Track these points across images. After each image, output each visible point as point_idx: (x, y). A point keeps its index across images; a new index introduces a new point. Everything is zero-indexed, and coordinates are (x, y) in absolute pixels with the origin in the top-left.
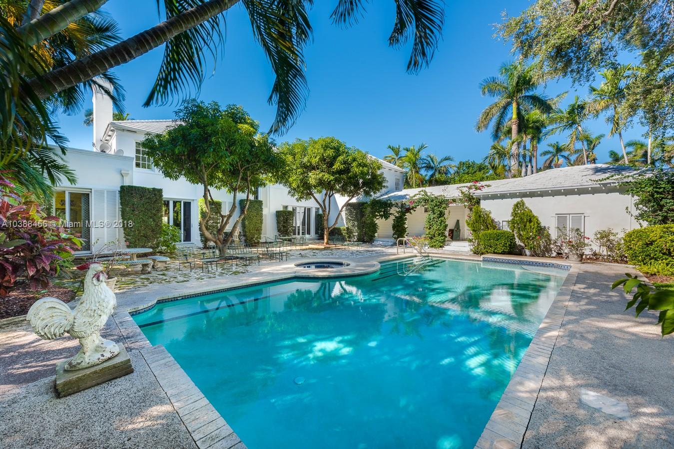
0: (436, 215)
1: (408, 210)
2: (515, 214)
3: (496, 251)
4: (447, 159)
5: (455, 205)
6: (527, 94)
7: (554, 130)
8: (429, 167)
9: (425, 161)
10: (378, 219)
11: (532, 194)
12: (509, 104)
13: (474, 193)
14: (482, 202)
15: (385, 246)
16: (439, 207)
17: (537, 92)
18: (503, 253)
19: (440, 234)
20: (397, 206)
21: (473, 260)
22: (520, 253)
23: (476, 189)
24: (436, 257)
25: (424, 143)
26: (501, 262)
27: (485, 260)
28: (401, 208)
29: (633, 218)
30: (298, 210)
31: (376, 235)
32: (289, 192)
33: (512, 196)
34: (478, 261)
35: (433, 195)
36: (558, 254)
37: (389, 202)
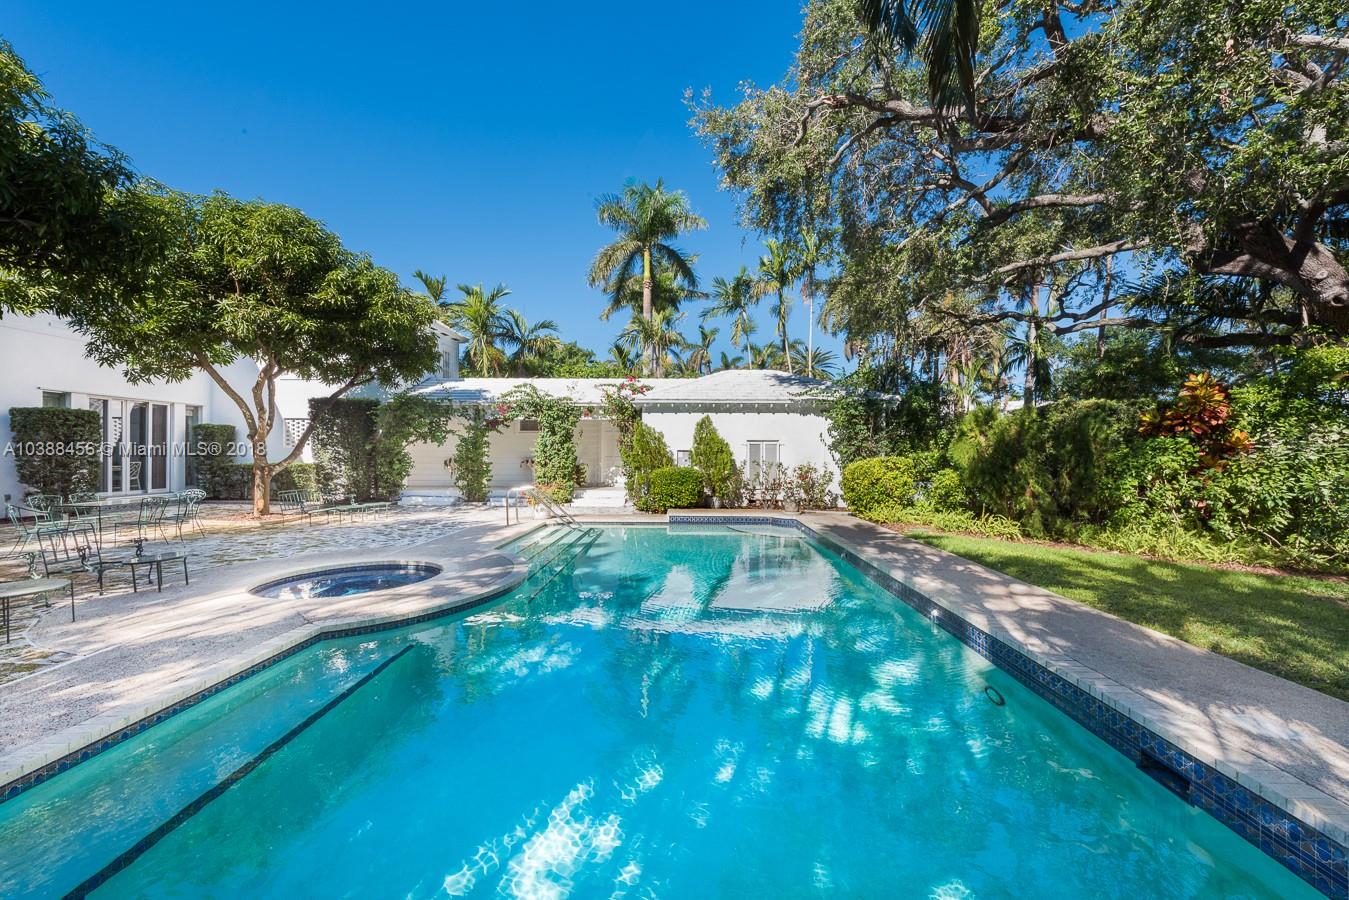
0: (558, 436)
1: (493, 425)
2: (699, 440)
3: (679, 503)
4: (544, 326)
5: (590, 418)
6: (664, 243)
7: (715, 311)
8: (510, 336)
9: (504, 323)
10: (412, 442)
11: (719, 408)
12: (639, 251)
13: (633, 399)
14: (645, 415)
15: (440, 508)
16: (561, 419)
17: (672, 244)
18: (690, 506)
19: (565, 475)
20: (464, 412)
21: (653, 523)
22: (706, 504)
23: (634, 391)
24: (587, 523)
25: (503, 285)
26: (697, 523)
27: (674, 522)
28: (475, 420)
29: (827, 448)
30: (114, 409)
31: (405, 482)
32: (92, 349)
33: (691, 408)
34: (661, 523)
35: (549, 396)
36: (751, 501)
37: (446, 403)
